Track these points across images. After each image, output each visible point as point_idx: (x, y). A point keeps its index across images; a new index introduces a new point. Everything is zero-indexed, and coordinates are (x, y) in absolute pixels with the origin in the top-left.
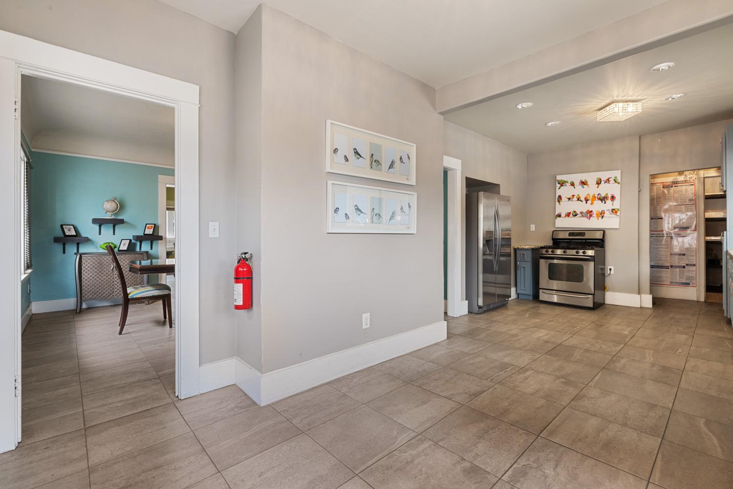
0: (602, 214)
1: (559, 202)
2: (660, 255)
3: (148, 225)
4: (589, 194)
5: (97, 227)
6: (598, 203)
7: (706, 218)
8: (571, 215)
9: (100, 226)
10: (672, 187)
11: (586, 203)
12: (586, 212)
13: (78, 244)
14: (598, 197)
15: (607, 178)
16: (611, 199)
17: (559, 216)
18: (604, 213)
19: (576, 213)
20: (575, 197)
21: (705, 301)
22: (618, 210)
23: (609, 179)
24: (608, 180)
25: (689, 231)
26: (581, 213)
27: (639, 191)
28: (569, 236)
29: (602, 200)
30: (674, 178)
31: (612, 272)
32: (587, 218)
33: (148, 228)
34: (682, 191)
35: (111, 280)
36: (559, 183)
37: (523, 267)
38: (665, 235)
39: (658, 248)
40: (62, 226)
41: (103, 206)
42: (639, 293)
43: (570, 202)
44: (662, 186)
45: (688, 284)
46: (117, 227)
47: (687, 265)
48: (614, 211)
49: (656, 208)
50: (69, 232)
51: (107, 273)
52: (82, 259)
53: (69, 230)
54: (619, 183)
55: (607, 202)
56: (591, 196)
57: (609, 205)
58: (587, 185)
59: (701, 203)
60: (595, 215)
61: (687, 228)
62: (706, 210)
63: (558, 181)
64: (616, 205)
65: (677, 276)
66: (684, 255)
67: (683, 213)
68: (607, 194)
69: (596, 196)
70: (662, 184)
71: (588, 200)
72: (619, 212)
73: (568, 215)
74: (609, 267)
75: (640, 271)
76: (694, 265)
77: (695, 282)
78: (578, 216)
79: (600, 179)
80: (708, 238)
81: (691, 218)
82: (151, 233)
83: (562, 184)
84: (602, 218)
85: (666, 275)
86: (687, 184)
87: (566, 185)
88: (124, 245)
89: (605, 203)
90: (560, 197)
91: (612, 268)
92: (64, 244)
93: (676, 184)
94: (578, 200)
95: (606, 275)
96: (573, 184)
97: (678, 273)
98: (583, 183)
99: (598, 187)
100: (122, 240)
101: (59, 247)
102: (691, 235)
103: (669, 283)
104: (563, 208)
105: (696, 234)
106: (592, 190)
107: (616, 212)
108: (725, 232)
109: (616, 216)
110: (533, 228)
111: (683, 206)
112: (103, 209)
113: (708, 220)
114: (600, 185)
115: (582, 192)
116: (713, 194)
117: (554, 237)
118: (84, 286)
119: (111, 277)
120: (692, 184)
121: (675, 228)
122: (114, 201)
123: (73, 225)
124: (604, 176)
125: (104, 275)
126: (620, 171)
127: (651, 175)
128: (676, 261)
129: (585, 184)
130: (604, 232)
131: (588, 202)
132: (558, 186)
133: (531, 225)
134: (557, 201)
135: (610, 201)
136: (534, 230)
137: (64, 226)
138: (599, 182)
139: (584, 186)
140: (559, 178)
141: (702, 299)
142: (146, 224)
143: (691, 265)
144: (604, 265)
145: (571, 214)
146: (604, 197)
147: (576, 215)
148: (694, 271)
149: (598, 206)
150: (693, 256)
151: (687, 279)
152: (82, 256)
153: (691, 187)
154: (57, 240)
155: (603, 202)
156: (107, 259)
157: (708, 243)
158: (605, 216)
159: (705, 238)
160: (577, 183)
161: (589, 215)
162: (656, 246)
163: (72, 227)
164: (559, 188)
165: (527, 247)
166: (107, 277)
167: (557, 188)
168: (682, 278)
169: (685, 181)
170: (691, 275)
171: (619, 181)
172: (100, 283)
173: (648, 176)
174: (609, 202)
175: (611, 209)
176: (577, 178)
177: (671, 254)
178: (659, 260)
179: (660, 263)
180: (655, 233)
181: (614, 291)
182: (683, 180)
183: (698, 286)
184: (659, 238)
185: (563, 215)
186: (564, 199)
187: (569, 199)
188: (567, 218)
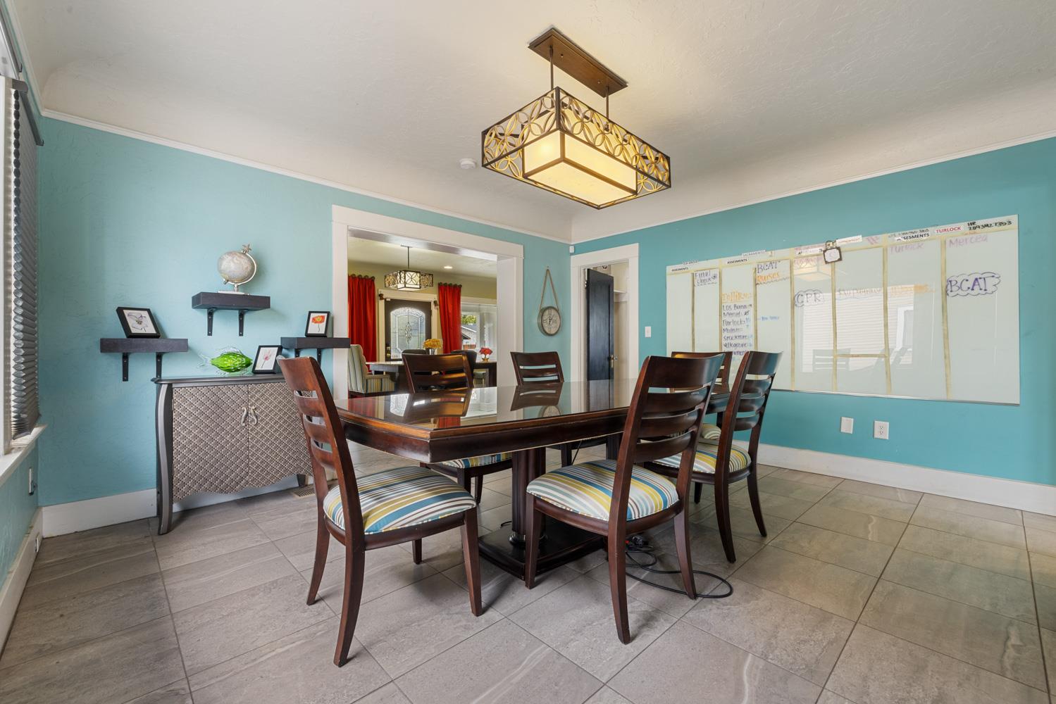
3: (313, 315)
5: (202, 316)
9: (210, 314)
13: (159, 357)
33: (314, 319)
35: (242, 445)
40: (120, 311)
41: (219, 266)
46: (247, 317)
50: (139, 326)
51: (233, 428)
52: (174, 395)
53: (140, 323)
82: (322, 332)
88: (266, 358)
92: (125, 357)
100: (260, 347)
101: (112, 364)
112: (220, 271)
118: (179, 462)
119: (243, 436)
122: (244, 254)
123: (148, 310)
125: (227, 433)
137: (126, 312)
142: (310, 313)
152: (174, 386)
154: (108, 346)
156: (234, 393)
163: (145, 314)
166: (233, 437)
172: (217, 452)
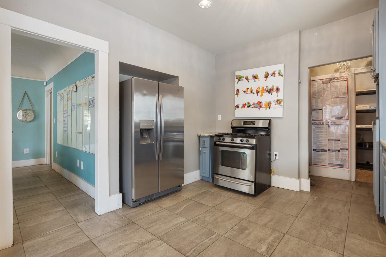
0: (269, 105)
1: (237, 94)
2: (320, 140)
4: (259, 87)
6: (266, 94)
7: (356, 110)
8: (246, 107)
10: (330, 83)
11: (257, 95)
12: (257, 103)
14: (266, 89)
15: (273, 72)
16: (276, 90)
17: (238, 107)
18: (271, 104)
19: (249, 104)
20: (249, 90)
21: (356, 180)
22: (282, 100)
23: (274, 72)
24: (274, 74)
25: (342, 120)
26: (253, 104)
27: (299, 83)
28: (243, 124)
29: (269, 92)
30: (331, 75)
31: (277, 158)
32: (258, 108)
34: (337, 86)
36: (237, 78)
37: (204, 152)
38: (325, 124)
39: (319, 134)
42: (299, 177)
43: (245, 94)
44: (322, 83)
45: (342, 165)
47: (341, 149)
48: (279, 102)
49: (317, 101)
54: (282, 76)
55: (273, 93)
56: (261, 88)
57: (274, 96)
58: (258, 79)
59: (353, 97)
60: (263, 106)
61: (341, 117)
62: (356, 104)
63: (237, 76)
64: (280, 96)
65: (333, 159)
66: (339, 140)
67: (338, 105)
68: (273, 86)
69: (265, 88)
70: (322, 80)
71: (259, 92)
72: (282, 103)
73: (244, 106)
74: (275, 153)
75: (300, 157)
76: (347, 150)
77: (347, 164)
78: (251, 107)
79: (268, 73)
80: (359, 126)
81: (344, 109)
83: (239, 79)
84: (269, 108)
85: (325, 157)
86: (341, 80)
87: (242, 80)
89: (271, 95)
90: (238, 90)
91: (277, 153)
93: (333, 80)
94: (251, 92)
95: (272, 159)
96: (247, 79)
97: (334, 156)
98: (255, 77)
99: (266, 80)
102: (344, 123)
103: (327, 165)
104: (241, 100)
105: (348, 122)
106: (261, 83)
107: (280, 103)
108: (377, 121)
109: (280, 106)
110: (220, 117)
111: (338, 99)
113: (358, 112)
114: (268, 78)
115: (254, 85)
116: (362, 91)
117: (232, 126)
120: (345, 79)
121: (332, 117)
124: (270, 69)
126: (283, 64)
127: (309, 68)
128: (333, 145)
129: (256, 78)
130: (270, 121)
131: (259, 94)
132: (237, 80)
133: (219, 115)
134: (236, 94)
135: (276, 92)
136: (220, 119)
138: (267, 76)
139: (256, 79)
140: (238, 73)
141: (353, 179)
143: (344, 149)
144: (270, 150)
145: (246, 105)
146: (271, 90)
147: (250, 106)
148: (346, 155)
149: (266, 98)
150: (345, 141)
151: (341, 161)
153: (344, 82)
155: (270, 93)
157: (357, 130)
158: (271, 106)
159: (355, 126)
160: (250, 77)
161: (259, 106)
162: (317, 133)
164: (237, 83)
165: (206, 135)
167: (236, 82)
168: (338, 160)
169: (340, 77)
170: (344, 158)
171: (283, 73)
173: (307, 68)
174: (274, 93)
175: (276, 100)
176: (249, 73)
177: (329, 140)
178: (320, 145)
179: (321, 147)
180: (317, 122)
181: (278, 174)
182: (338, 76)
183: (349, 168)
184: (320, 126)
185: (240, 106)
186: (241, 92)
187: (245, 92)
188: (243, 109)
